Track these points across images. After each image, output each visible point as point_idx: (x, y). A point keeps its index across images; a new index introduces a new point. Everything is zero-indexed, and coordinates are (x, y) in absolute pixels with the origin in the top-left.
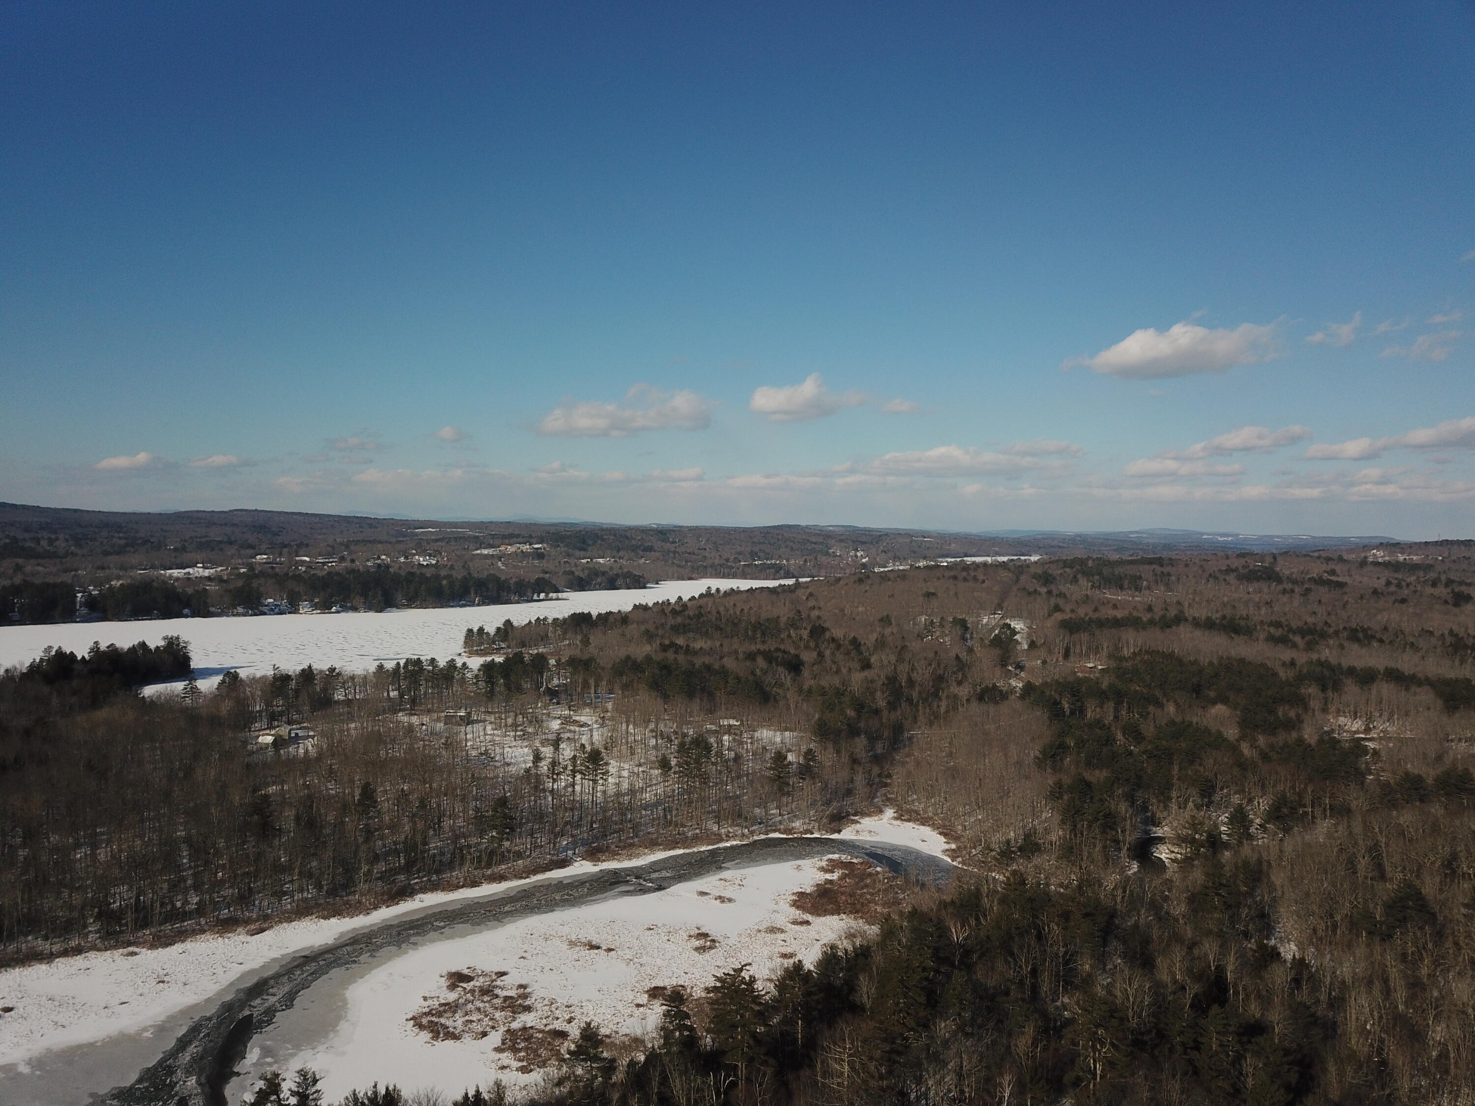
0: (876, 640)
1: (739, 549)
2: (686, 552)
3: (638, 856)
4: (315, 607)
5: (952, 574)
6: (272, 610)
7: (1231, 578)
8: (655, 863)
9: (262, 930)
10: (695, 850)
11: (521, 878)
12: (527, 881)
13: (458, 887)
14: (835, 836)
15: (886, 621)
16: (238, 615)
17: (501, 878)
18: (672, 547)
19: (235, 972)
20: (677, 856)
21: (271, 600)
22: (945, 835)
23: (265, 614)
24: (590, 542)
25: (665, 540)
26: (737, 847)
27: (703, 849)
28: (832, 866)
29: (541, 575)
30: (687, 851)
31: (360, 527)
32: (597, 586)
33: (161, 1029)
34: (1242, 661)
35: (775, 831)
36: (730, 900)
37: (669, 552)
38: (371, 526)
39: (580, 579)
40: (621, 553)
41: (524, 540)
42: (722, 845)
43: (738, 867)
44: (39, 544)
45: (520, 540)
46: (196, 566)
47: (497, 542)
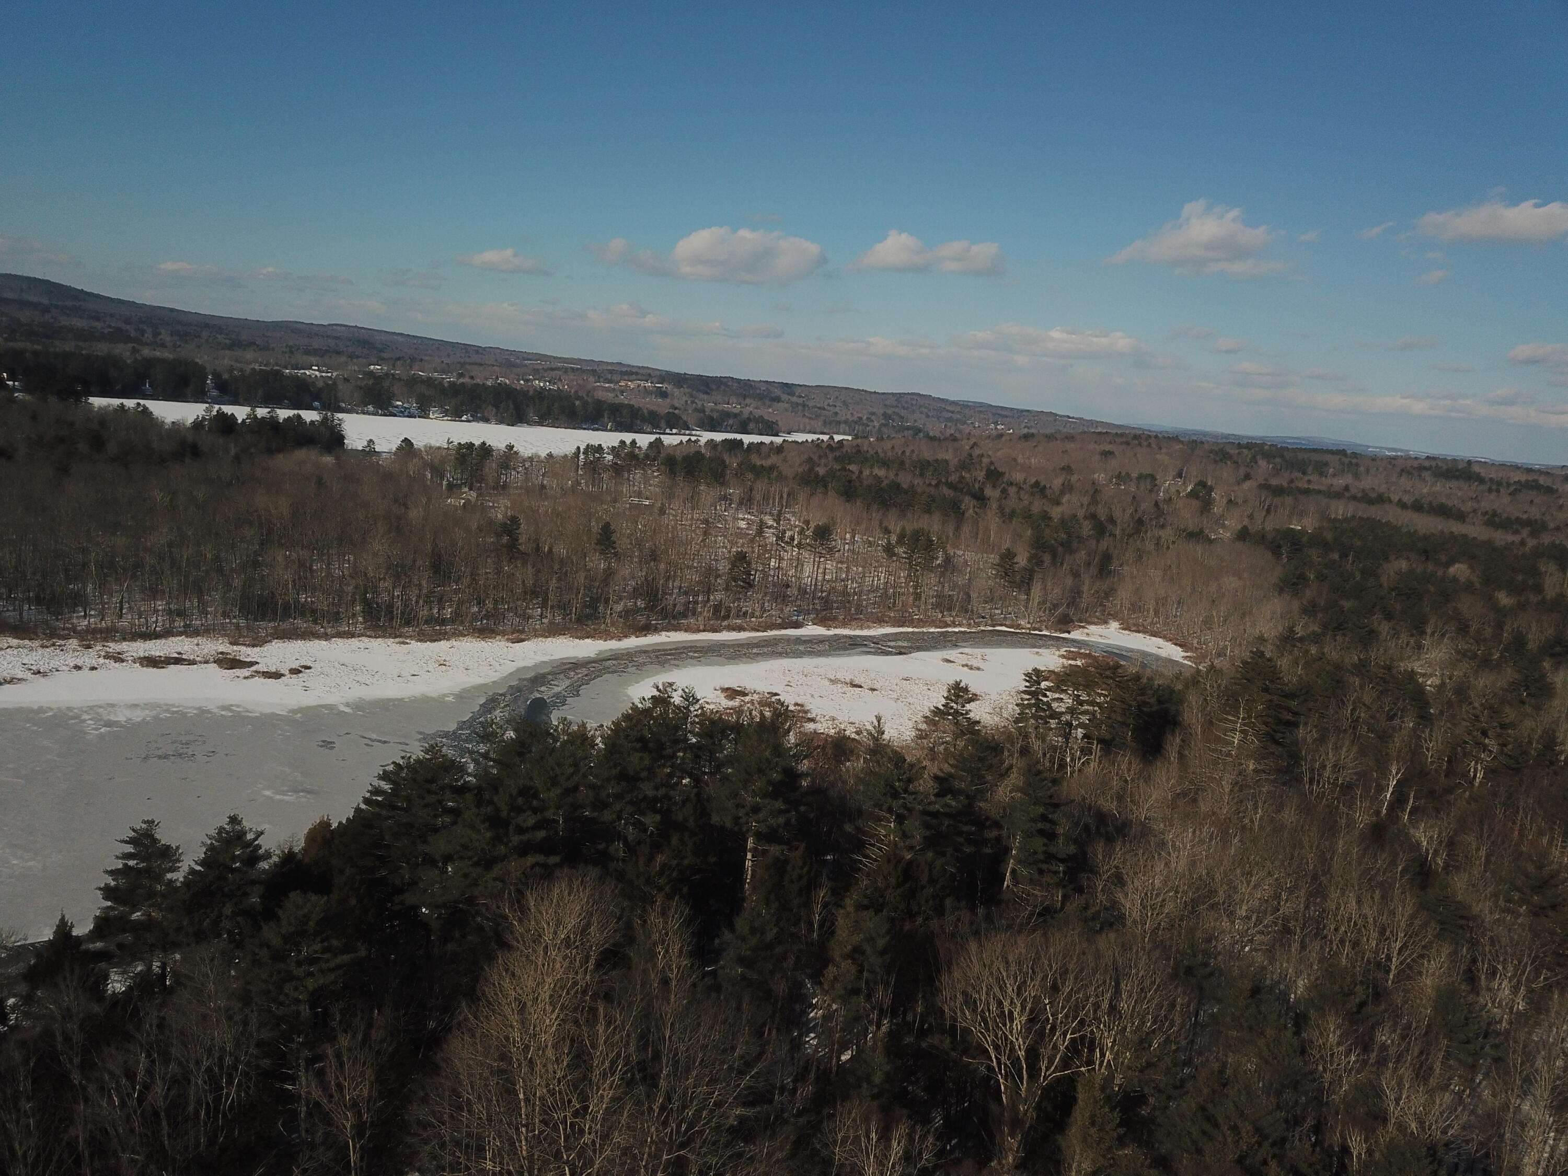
0: (1063, 485)
1: (871, 410)
2: (816, 407)
3: (869, 628)
4: (446, 413)
5: (1124, 440)
6: (402, 412)
7: (1425, 474)
8: (887, 635)
9: (522, 641)
10: (925, 630)
11: (758, 631)
12: (765, 634)
13: (699, 631)
14: (1065, 635)
15: (1068, 469)
16: (368, 413)
17: (740, 629)
18: (800, 401)
19: (510, 668)
20: (908, 633)
21: (400, 403)
22: (1181, 646)
23: (395, 415)
24: (714, 387)
25: (793, 394)
26: (964, 632)
27: (932, 630)
28: (1070, 656)
29: (671, 410)
30: (916, 630)
31: (466, 352)
32: (729, 428)
33: (462, 696)
34: (1465, 536)
35: (1001, 625)
36: (978, 669)
37: (797, 404)
38: (477, 352)
39: (711, 419)
40: (748, 401)
41: (644, 378)
42: (950, 629)
43: (972, 646)
44: (143, 335)
45: (639, 377)
46: (311, 369)
47: (615, 378)
